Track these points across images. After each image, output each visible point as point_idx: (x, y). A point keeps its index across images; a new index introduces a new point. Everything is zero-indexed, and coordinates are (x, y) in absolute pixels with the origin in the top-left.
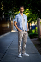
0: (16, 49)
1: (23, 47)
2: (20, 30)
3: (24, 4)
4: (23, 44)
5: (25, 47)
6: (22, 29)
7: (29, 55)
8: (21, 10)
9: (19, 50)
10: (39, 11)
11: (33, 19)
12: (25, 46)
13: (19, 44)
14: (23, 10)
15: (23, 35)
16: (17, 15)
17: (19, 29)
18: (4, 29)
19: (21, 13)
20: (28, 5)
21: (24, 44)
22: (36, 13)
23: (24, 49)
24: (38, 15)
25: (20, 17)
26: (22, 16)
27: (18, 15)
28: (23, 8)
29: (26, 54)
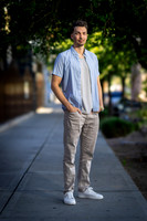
0: (54, 173)
1: (81, 166)
2: (73, 108)
3: (87, 15)
4: (81, 155)
5: (89, 168)
6: (80, 102)
7: (101, 197)
8: (78, 37)
9: (66, 177)
10: (139, 40)
11: (115, 67)
12: (89, 163)
13: (67, 157)
14: (85, 37)
15: (81, 124)
16: (63, 54)
17: (69, 103)
18: (13, 103)
19: (77, 45)
20: (102, 19)
21: (86, 156)
22: (129, 48)
23: (85, 174)
24: (135, 55)
25: (73, 61)
26: (80, 55)
27: (66, 55)
28: (83, 30)
29: (90, 191)
